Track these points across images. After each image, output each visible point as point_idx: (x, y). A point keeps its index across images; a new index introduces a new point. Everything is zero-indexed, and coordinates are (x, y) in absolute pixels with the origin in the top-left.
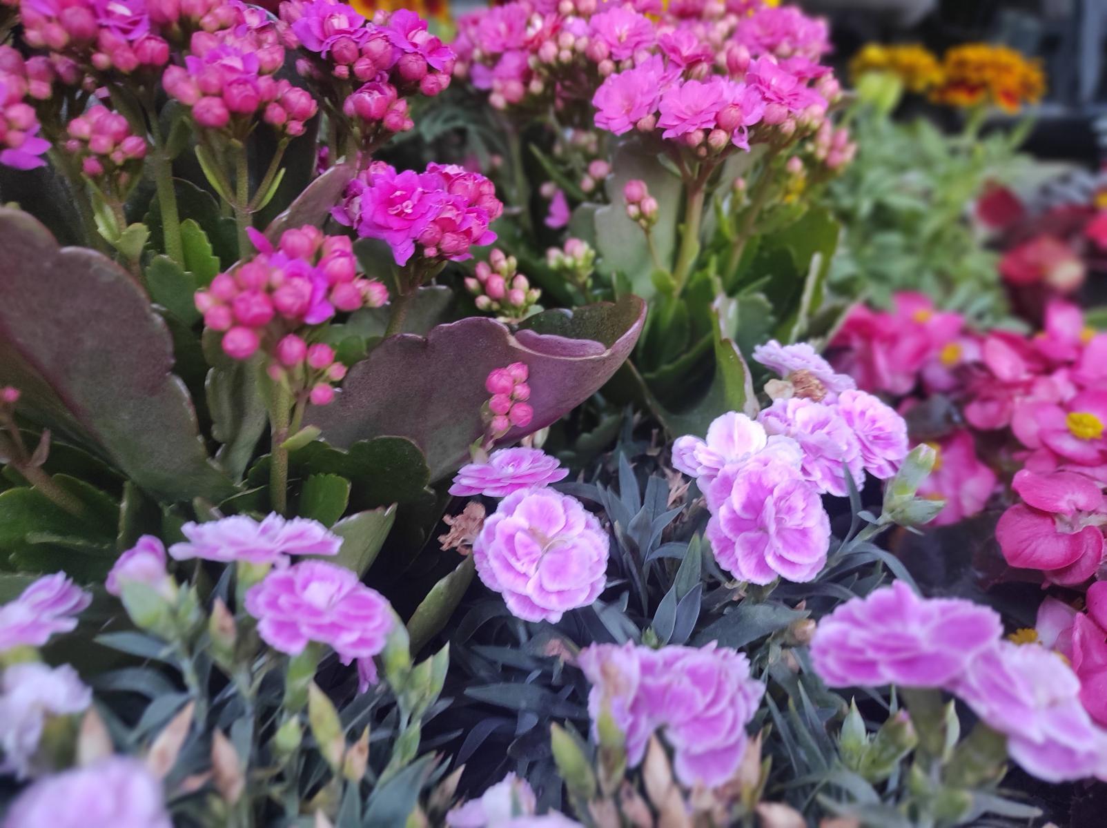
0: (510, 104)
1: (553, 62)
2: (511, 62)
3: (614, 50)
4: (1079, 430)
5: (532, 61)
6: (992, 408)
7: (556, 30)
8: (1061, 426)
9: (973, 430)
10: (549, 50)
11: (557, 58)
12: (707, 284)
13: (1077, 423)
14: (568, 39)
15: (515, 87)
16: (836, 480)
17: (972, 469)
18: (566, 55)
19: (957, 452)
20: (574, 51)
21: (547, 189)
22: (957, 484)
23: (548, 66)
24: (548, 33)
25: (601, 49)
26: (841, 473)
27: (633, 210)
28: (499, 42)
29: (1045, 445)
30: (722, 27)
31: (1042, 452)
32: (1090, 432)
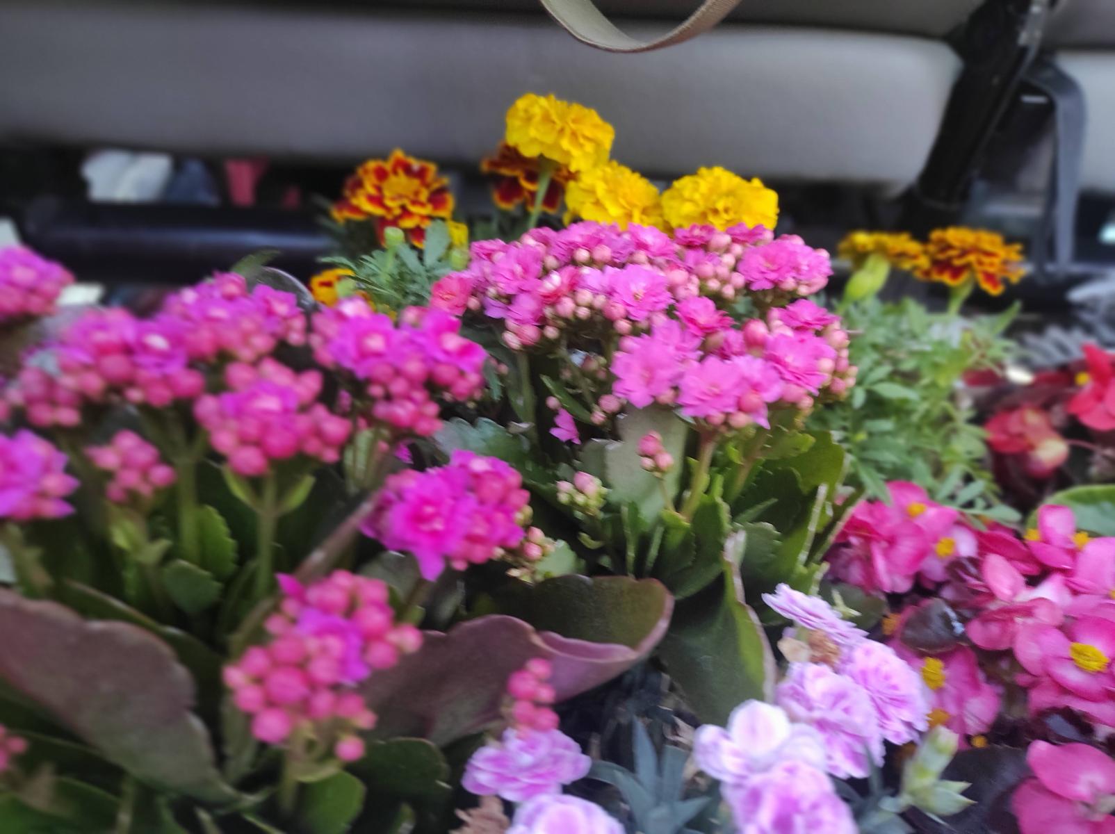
0: (524, 346)
1: (570, 317)
2: (526, 305)
3: (630, 309)
4: (1081, 661)
5: (548, 312)
6: (994, 629)
7: (573, 286)
8: (1065, 654)
9: (975, 647)
10: (567, 306)
11: (575, 314)
12: (715, 507)
13: (1080, 653)
14: (585, 296)
15: (530, 332)
16: (855, 758)
17: (975, 686)
18: (583, 313)
19: (959, 668)
20: (591, 307)
21: (552, 402)
22: (960, 701)
23: (566, 320)
24: (565, 290)
25: (618, 310)
26: (859, 749)
27: (648, 462)
28: (515, 284)
29: (1049, 675)
30: (729, 259)
31: (1046, 680)
32: (1095, 666)
